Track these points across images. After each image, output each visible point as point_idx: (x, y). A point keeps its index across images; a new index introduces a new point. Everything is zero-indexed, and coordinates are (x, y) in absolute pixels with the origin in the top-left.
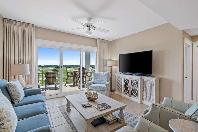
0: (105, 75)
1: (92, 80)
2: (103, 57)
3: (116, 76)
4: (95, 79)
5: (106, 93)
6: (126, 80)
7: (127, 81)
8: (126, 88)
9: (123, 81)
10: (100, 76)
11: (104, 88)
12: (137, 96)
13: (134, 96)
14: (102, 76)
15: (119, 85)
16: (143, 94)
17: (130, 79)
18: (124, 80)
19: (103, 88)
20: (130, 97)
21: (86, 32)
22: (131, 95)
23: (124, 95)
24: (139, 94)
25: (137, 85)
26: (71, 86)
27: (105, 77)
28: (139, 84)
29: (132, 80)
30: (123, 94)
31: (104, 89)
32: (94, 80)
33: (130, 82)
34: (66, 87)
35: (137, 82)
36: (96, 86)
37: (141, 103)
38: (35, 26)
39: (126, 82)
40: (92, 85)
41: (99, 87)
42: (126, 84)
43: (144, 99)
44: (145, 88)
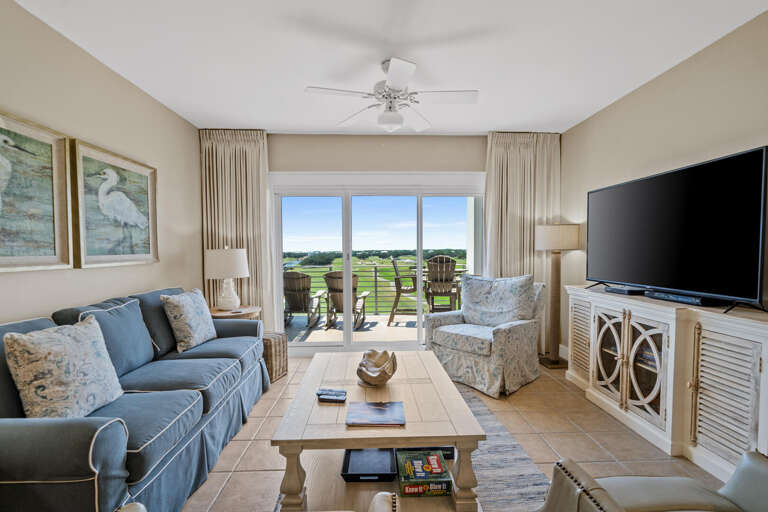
0: (511, 291)
1: (460, 308)
2: (518, 212)
3: (571, 297)
4: (471, 306)
5: (493, 367)
6: (606, 319)
7: (614, 325)
8: (608, 362)
9: (593, 326)
10: (489, 293)
11: (486, 345)
12: (658, 413)
13: (642, 408)
14: (498, 294)
15: (581, 343)
16: (695, 407)
17: (627, 315)
18: (600, 318)
19: (480, 345)
20: (623, 412)
21: (382, 120)
22: (630, 402)
23: (595, 394)
24: (668, 403)
25: (660, 355)
26: (410, 325)
27: (512, 301)
28: (670, 351)
29: (633, 323)
30: (595, 386)
31: (485, 352)
32: (468, 308)
33: (626, 333)
34: (393, 329)
35: (660, 335)
36: (456, 335)
37: (682, 457)
38: (268, 135)
39: (609, 329)
40: (444, 329)
41: (467, 338)
42: (607, 341)
43: (699, 436)
44: (706, 380)
